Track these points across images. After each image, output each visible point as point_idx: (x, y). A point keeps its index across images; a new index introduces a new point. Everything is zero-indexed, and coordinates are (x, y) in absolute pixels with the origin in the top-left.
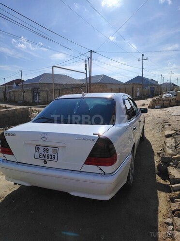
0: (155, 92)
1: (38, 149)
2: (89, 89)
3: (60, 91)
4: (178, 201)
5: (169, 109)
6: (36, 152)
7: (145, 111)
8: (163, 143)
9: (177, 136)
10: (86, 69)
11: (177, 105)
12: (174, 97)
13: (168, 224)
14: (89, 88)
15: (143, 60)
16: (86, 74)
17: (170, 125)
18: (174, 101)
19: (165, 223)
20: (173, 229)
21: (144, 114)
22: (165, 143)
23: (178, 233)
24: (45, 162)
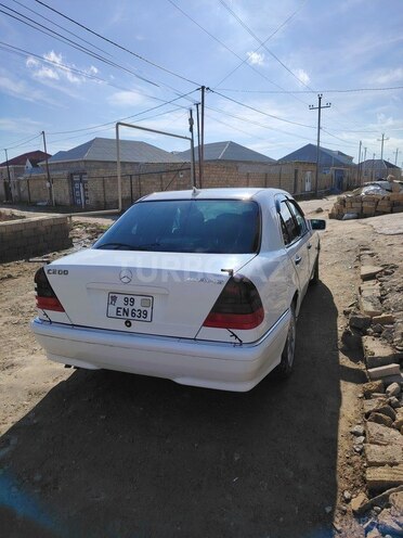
0: (345, 180)
1: (114, 299)
2: (197, 175)
3: (134, 180)
4: (376, 397)
5: (374, 221)
6: (110, 306)
7: (320, 225)
8: (356, 291)
9: (385, 278)
10: (191, 130)
11: (392, 212)
12: (387, 194)
13: (356, 434)
14: (197, 171)
15: (320, 108)
16: (192, 141)
17: (372, 255)
18: (386, 203)
19: (352, 433)
20: (365, 442)
21: (319, 232)
22: (361, 291)
23: (372, 446)
24: (128, 323)
